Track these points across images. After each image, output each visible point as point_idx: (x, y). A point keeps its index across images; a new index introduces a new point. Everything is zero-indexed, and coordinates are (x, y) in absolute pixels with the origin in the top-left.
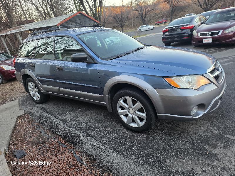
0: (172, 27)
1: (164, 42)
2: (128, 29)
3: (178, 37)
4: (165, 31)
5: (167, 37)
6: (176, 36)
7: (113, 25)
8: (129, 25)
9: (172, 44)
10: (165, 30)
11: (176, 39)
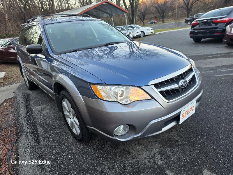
0: (203, 20)
1: (191, 37)
2: (171, 20)
3: (210, 32)
4: (194, 25)
5: (196, 31)
6: (208, 31)
7: (155, 15)
8: (172, 16)
9: (203, 40)
10: (195, 23)
11: (209, 34)
